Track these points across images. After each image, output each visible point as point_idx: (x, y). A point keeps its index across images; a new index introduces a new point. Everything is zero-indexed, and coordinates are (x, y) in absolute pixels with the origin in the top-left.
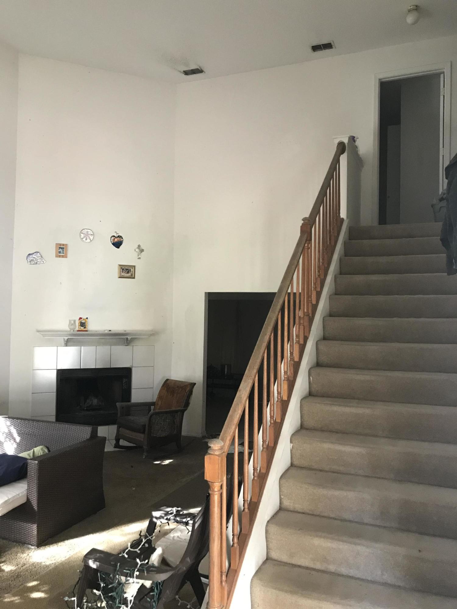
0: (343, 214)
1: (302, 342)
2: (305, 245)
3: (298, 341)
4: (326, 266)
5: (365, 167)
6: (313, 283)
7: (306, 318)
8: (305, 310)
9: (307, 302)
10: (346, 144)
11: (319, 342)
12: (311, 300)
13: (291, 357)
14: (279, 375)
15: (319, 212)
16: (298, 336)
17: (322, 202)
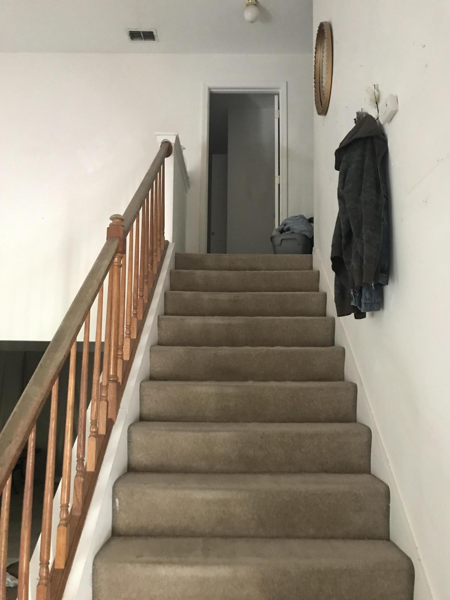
0: (168, 235)
1: (102, 431)
2: (113, 258)
3: (95, 432)
4: (146, 301)
5: (191, 187)
6: (125, 326)
7: (112, 386)
8: (111, 373)
9: (114, 359)
10: (173, 145)
11: (132, 427)
12: (122, 354)
13: (78, 469)
14: (47, 522)
15: (137, 215)
16: (94, 423)
17: (142, 204)
